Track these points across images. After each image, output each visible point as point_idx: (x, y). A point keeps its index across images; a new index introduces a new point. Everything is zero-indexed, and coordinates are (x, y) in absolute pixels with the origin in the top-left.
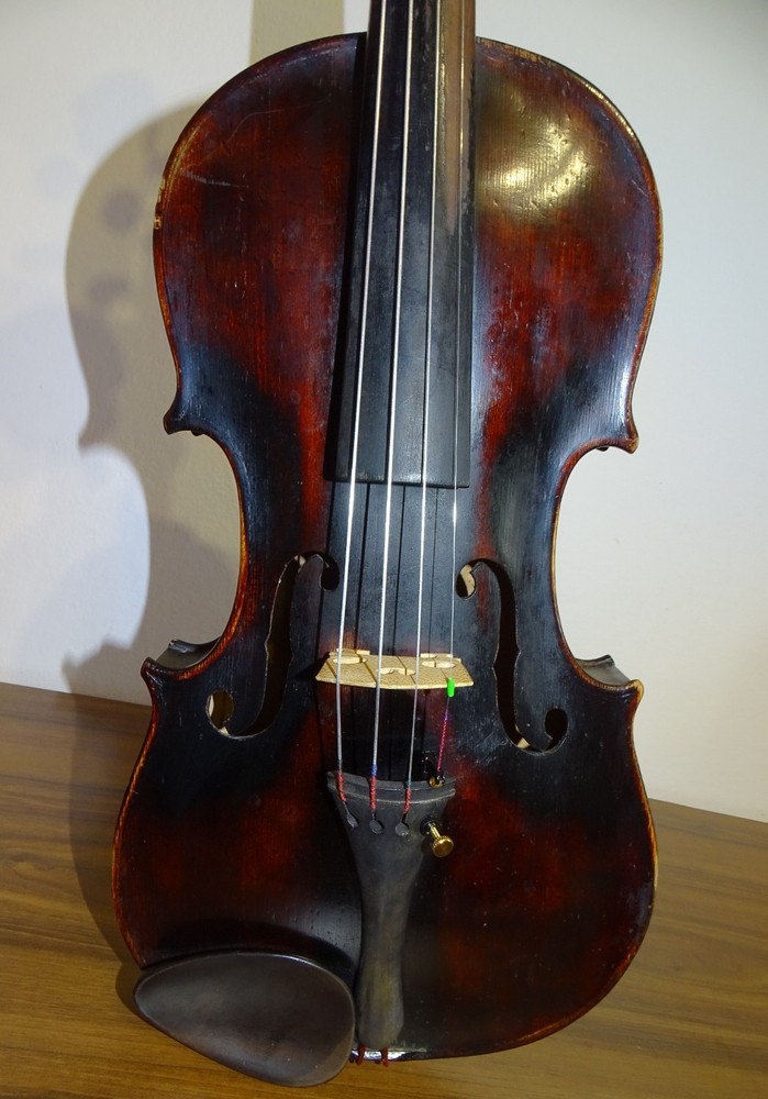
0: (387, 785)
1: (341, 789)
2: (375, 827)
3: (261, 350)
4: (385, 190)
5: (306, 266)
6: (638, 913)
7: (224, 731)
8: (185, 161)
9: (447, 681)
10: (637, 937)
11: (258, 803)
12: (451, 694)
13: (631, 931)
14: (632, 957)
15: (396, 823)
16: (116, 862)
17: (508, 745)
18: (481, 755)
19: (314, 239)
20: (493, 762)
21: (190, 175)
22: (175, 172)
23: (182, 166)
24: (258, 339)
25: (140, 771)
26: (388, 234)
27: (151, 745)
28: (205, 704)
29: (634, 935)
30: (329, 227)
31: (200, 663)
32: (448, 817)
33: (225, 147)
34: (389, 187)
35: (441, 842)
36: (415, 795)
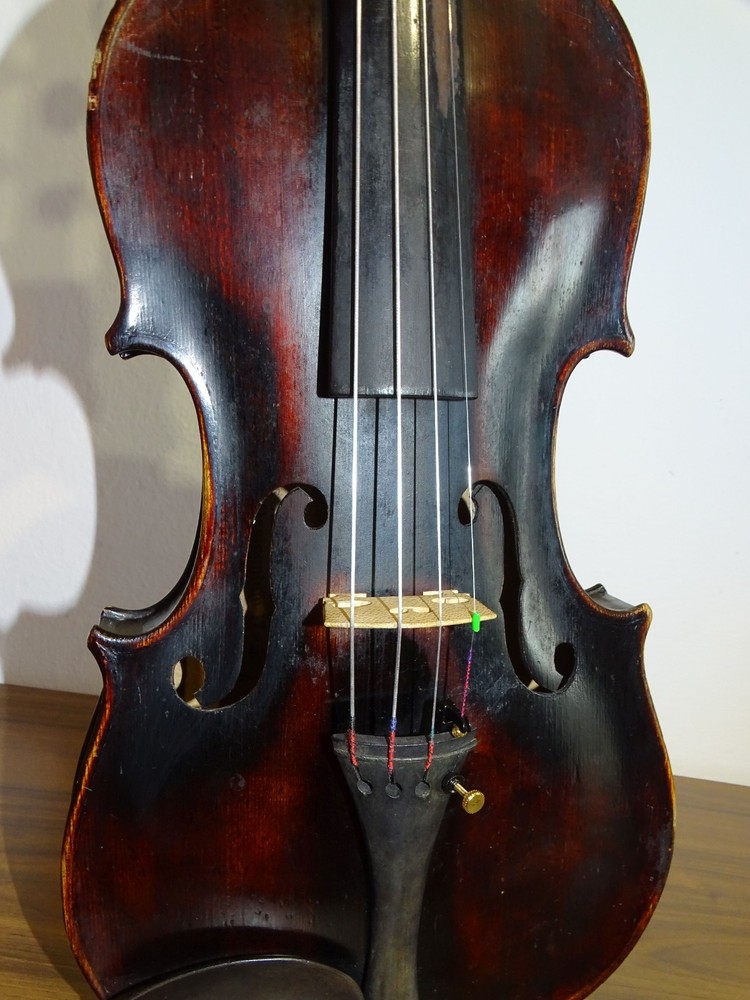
0: (405, 742)
1: (353, 751)
2: (391, 791)
3: (224, 251)
4: (370, 67)
5: (276, 153)
6: (658, 858)
7: (194, 703)
8: (124, 31)
9: (472, 615)
10: (659, 885)
11: (242, 784)
12: (476, 628)
13: (652, 879)
14: (654, 908)
15: (416, 783)
16: (68, 875)
17: (519, 687)
18: (492, 702)
19: (283, 123)
20: (505, 708)
21: (131, 47)
22: (113, 44)
23: (121, 36)
24: (221, 240)
25: (92, 762)
26: (377, 118)
27: (104, 730)
28: (170, 673)
29: (655, 883)
30: (300, 108)
31: (162, 626)
32: (471, 771)
33: (172, 15)
34: (375, 64)
35: (470, 798)
36: (439, 749)
